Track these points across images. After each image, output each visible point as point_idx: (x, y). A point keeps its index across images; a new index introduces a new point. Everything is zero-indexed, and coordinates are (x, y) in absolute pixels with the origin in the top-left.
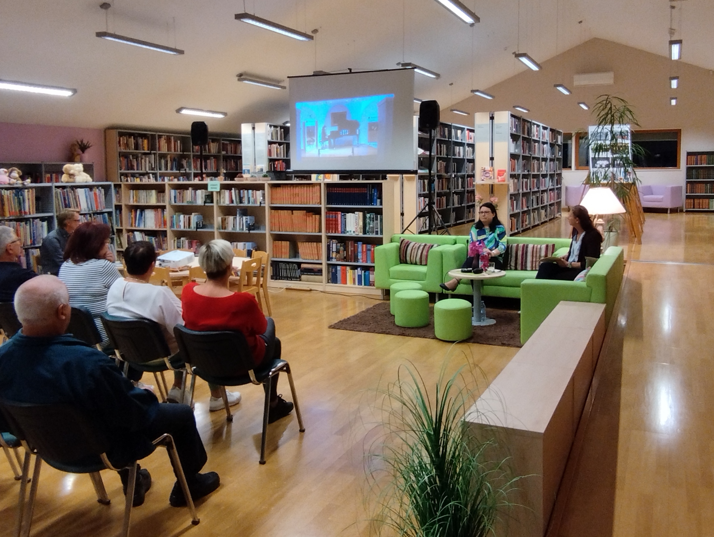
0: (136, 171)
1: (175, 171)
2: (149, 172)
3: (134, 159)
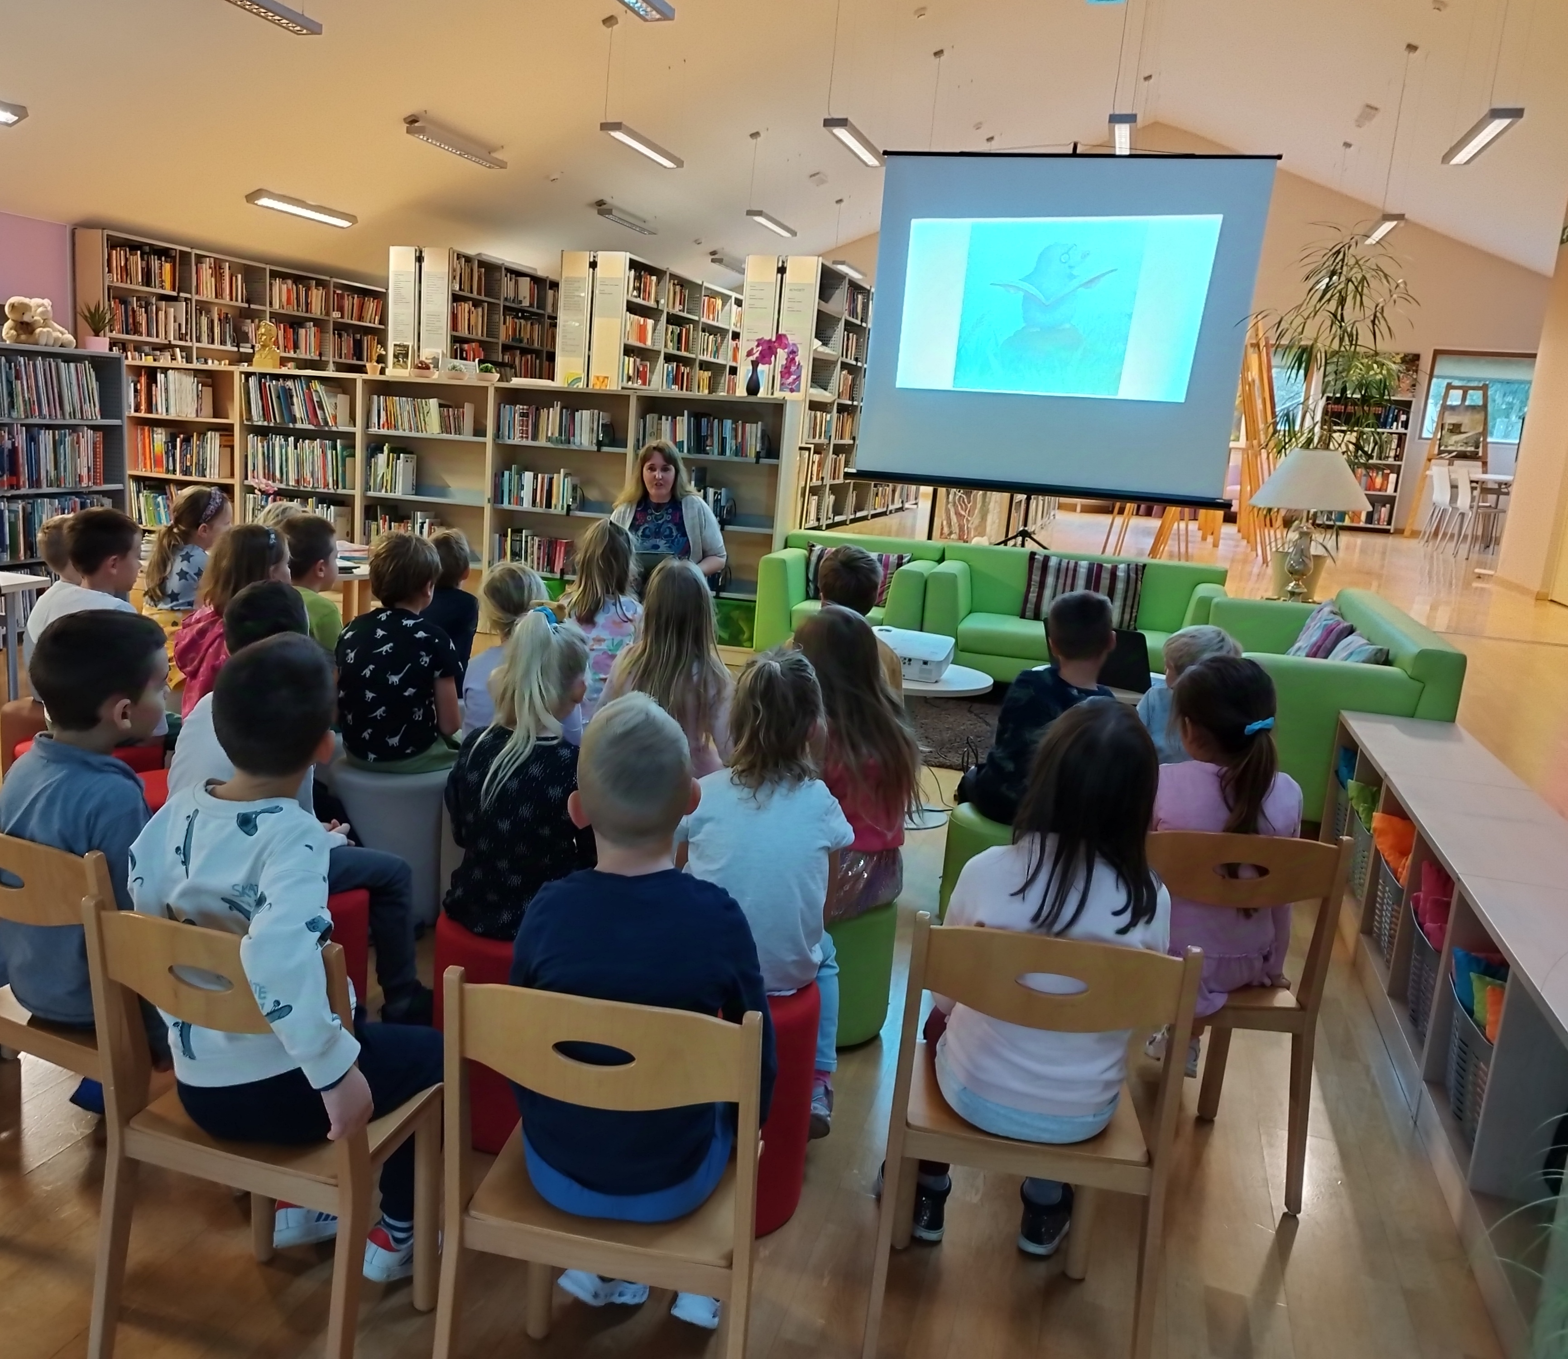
0: (144, 338)
2: (173, 342)
3: (141, 307)
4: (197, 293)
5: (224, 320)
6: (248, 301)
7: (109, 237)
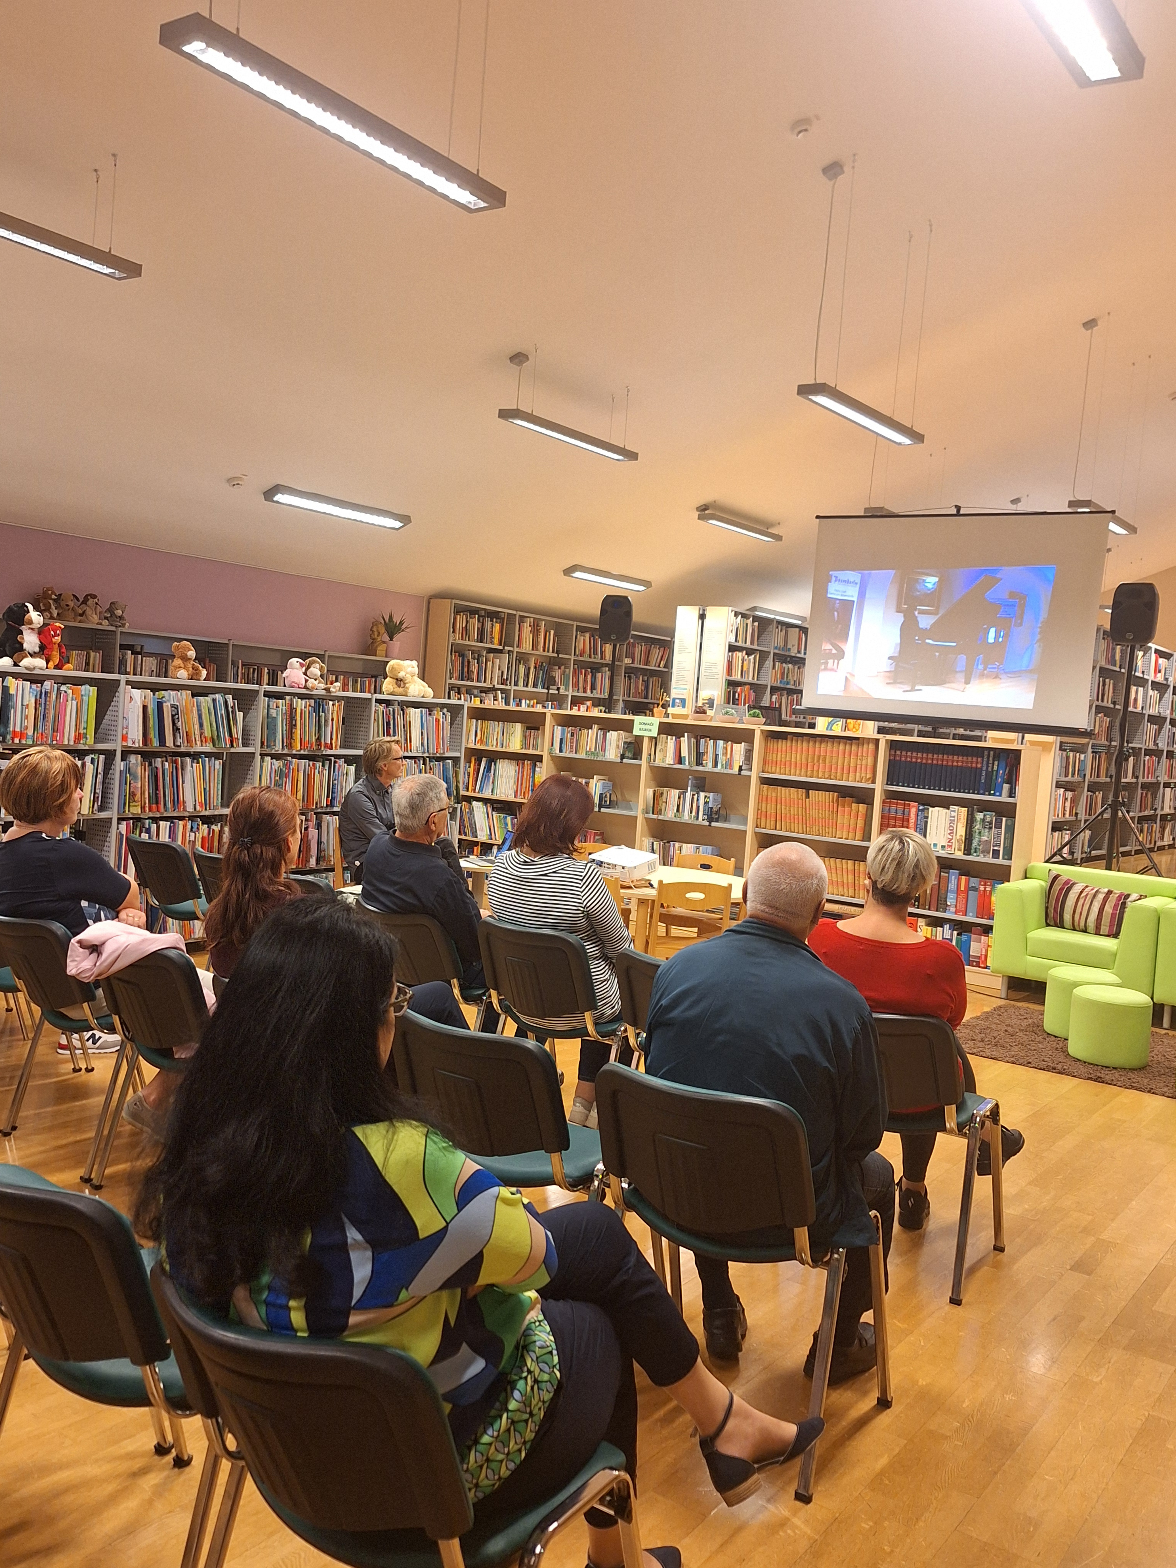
0: (475, 684)
1: (539, 690)
2: (497, 686)
3: (474, 659)
4: (518, 646)
5: (538, 667)
6: (558, 652)
7: (456, 606)
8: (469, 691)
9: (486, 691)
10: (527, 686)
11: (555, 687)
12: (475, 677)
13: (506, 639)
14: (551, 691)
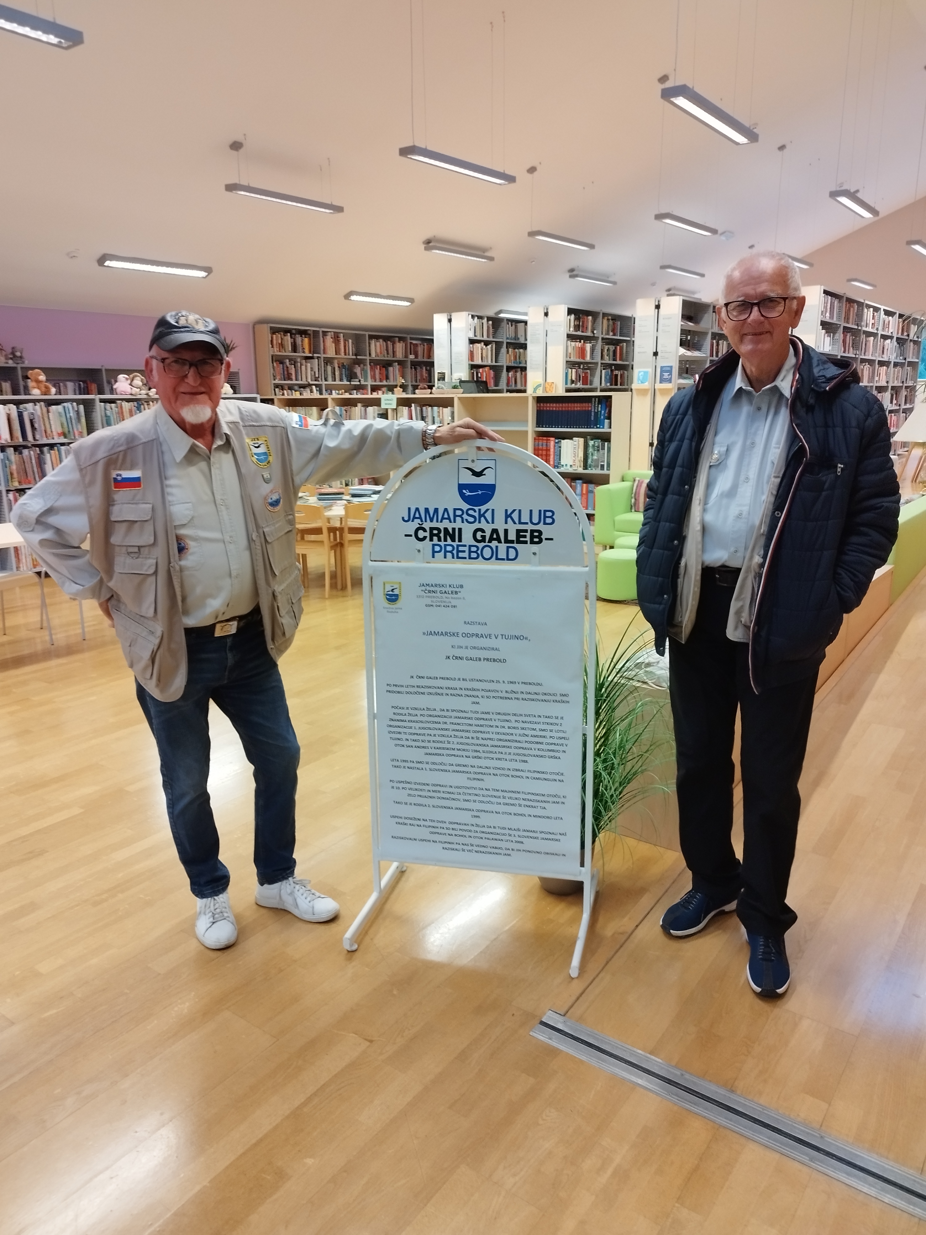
0: (294, 382)
2: (311, 382)
3: (292, 364)
4: (324, 353)
5: (342, 366)
6: (356, 355)
7: (271, 328)
8: (291, 388)
9: (303, 387)
10: (335, 381)
11: (357, 380)
12: (294, 377)
13: (314, 349)
14: (352, 383)
